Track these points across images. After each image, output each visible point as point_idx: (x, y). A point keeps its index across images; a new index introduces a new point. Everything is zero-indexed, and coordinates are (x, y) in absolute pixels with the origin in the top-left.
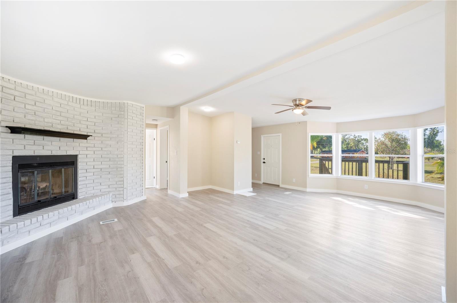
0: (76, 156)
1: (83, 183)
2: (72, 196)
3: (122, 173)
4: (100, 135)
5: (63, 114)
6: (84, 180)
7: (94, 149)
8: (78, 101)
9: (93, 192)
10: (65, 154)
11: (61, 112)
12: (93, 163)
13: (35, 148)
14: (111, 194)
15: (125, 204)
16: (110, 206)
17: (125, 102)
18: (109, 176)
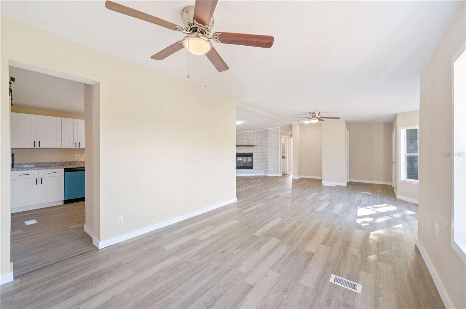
0: (252, 153)
1: (255, 163)
2: (251, 167)
3: (267, 161)
4: (260, 145)
5: (247, 139)
6: (255, 162)
7: (259, 150)
8: (253, 133)
9: (259, 167)
10: (248, 152)
11: (246, 138)
12: (259, 156)
13: (239, 150)
14: (264, 170)
15: (268, 175)
16: (263, 174)
17: (268, 129)
18: (264, 162)
